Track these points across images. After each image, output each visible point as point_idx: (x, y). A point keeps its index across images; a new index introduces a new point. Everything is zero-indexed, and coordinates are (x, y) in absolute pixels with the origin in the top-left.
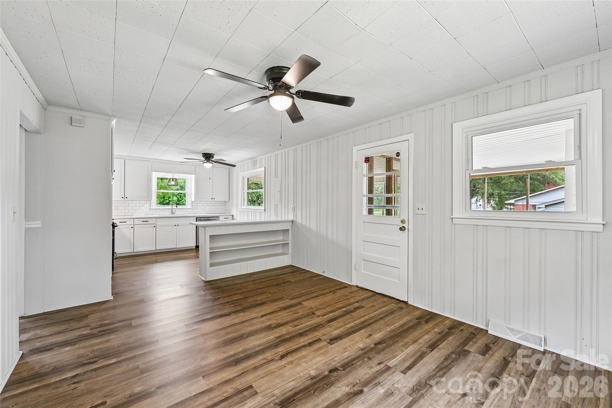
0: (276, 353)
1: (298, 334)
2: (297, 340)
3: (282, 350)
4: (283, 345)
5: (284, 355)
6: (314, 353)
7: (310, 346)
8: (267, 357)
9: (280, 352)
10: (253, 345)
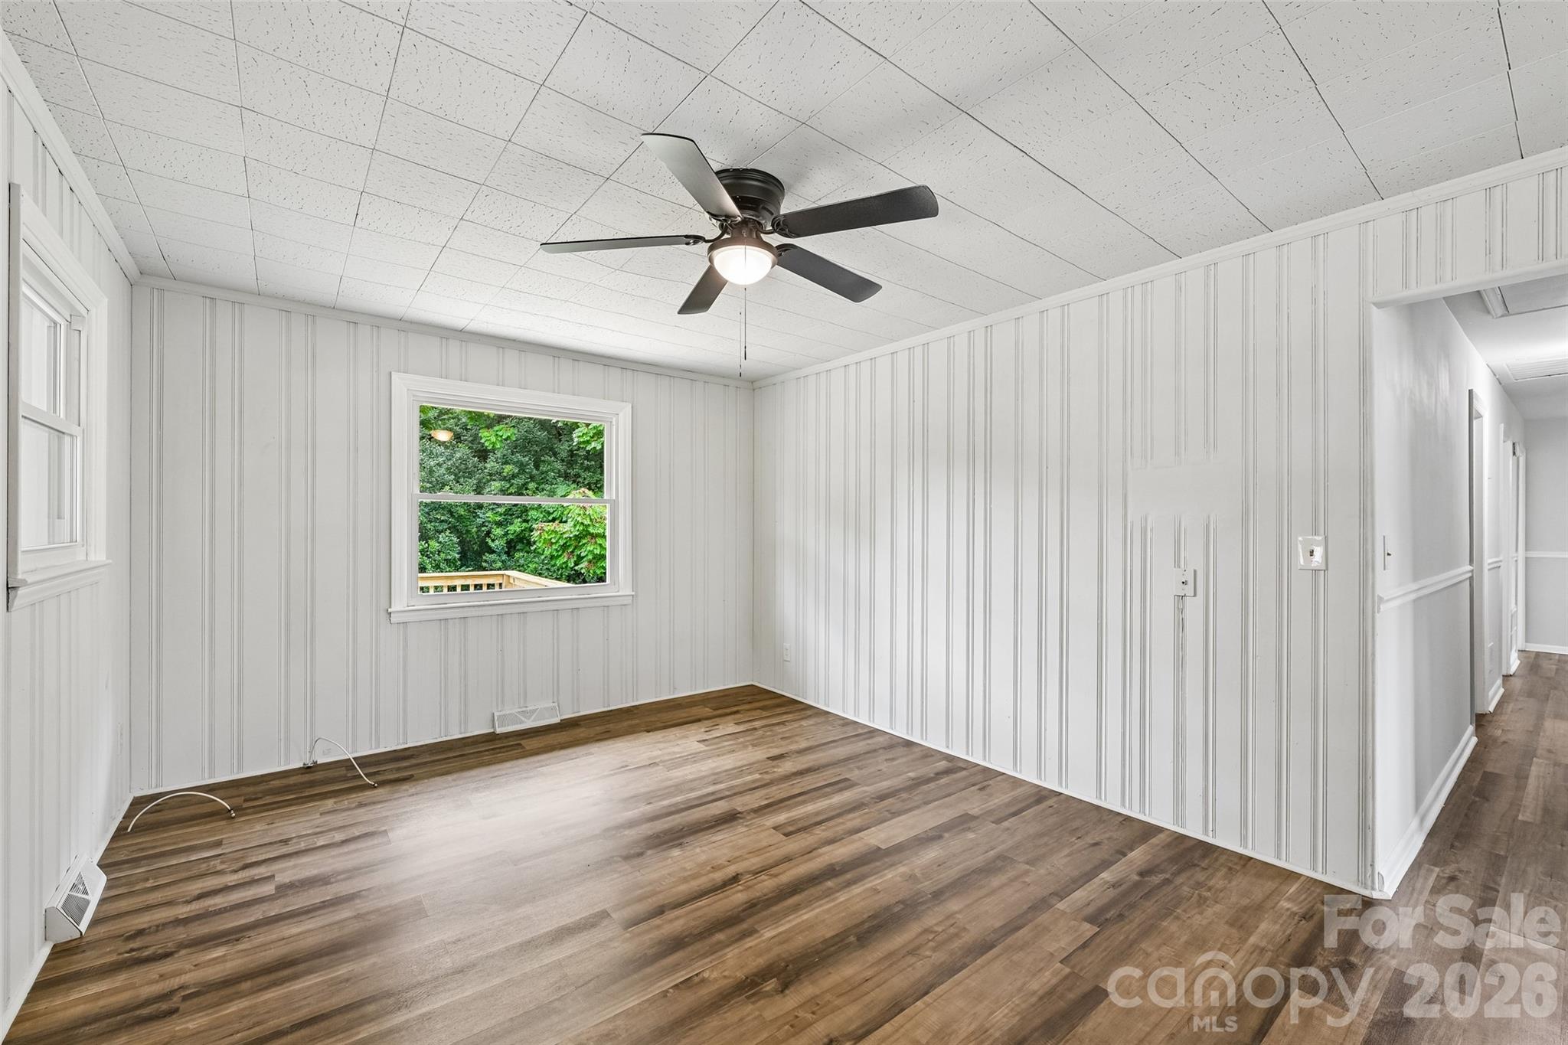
0: (749, 887)
1: (688, 945)
2: (693, 923)
3: (737, 897)
4: (734, 908)
5: (732, 884)
6: (658, 889)
7: (663, 906)
8: (769, 879)
9: (742, 891)
10: (813, 910)
